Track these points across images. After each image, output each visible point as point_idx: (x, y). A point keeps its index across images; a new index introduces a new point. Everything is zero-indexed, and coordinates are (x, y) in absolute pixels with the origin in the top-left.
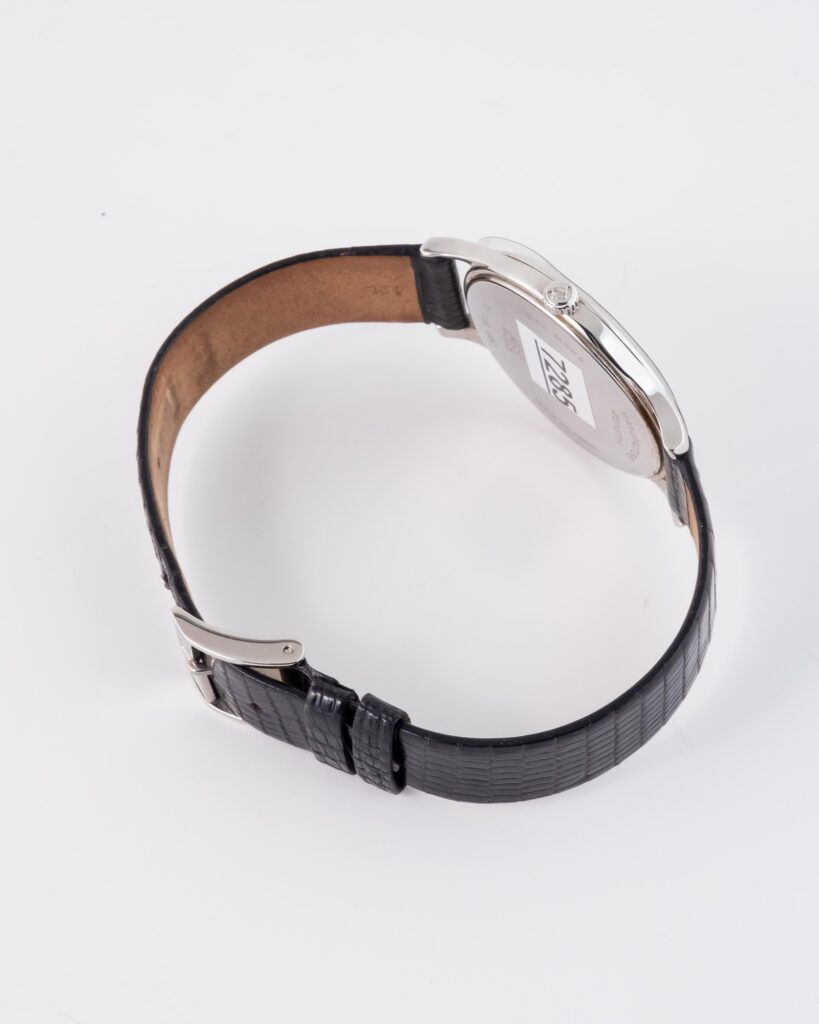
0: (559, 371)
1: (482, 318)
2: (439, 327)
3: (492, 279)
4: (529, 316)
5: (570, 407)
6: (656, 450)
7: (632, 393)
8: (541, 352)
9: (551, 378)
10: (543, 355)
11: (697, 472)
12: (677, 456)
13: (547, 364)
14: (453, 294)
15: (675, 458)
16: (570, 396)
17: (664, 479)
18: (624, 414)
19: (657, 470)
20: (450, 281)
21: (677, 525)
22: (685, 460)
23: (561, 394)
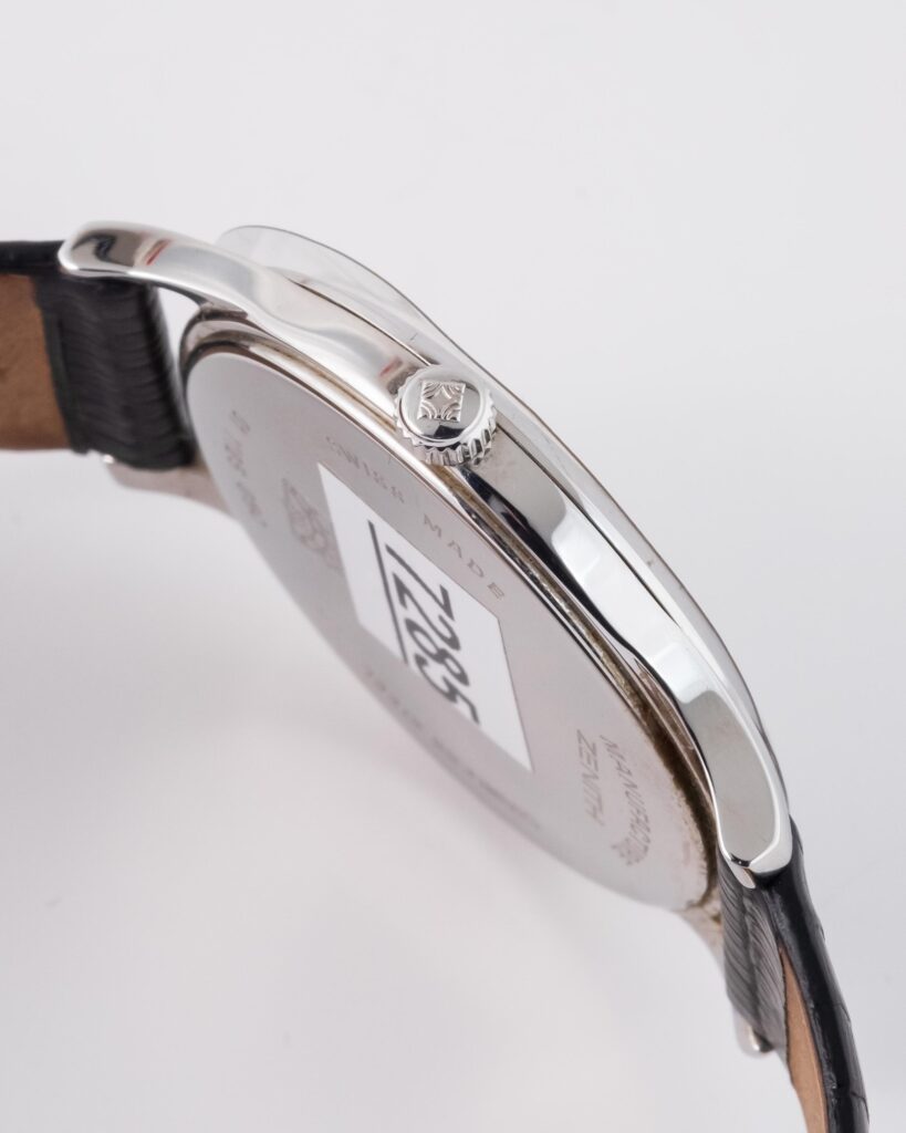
0: (434, 611)
1: (227, 448)
2: (108, 459)
3: (254, 349)
4: (354, 460)
5: (462, 707)
6: (697, 850)
7: (636, 693)
8: (388, 560)
9: (412, 627)
10: (391, 565)
11: (817, 926)
12: (756, 877)
13: (402, 590)
14: (149, 377)
15: (749, 884)
16: (463, 678)
17: (717, 919)
18: (612, 747)
19: (696, 897)
20: (142, 344)
21: (747, 1050)
22: (784, 887)
23: (436, 671)
